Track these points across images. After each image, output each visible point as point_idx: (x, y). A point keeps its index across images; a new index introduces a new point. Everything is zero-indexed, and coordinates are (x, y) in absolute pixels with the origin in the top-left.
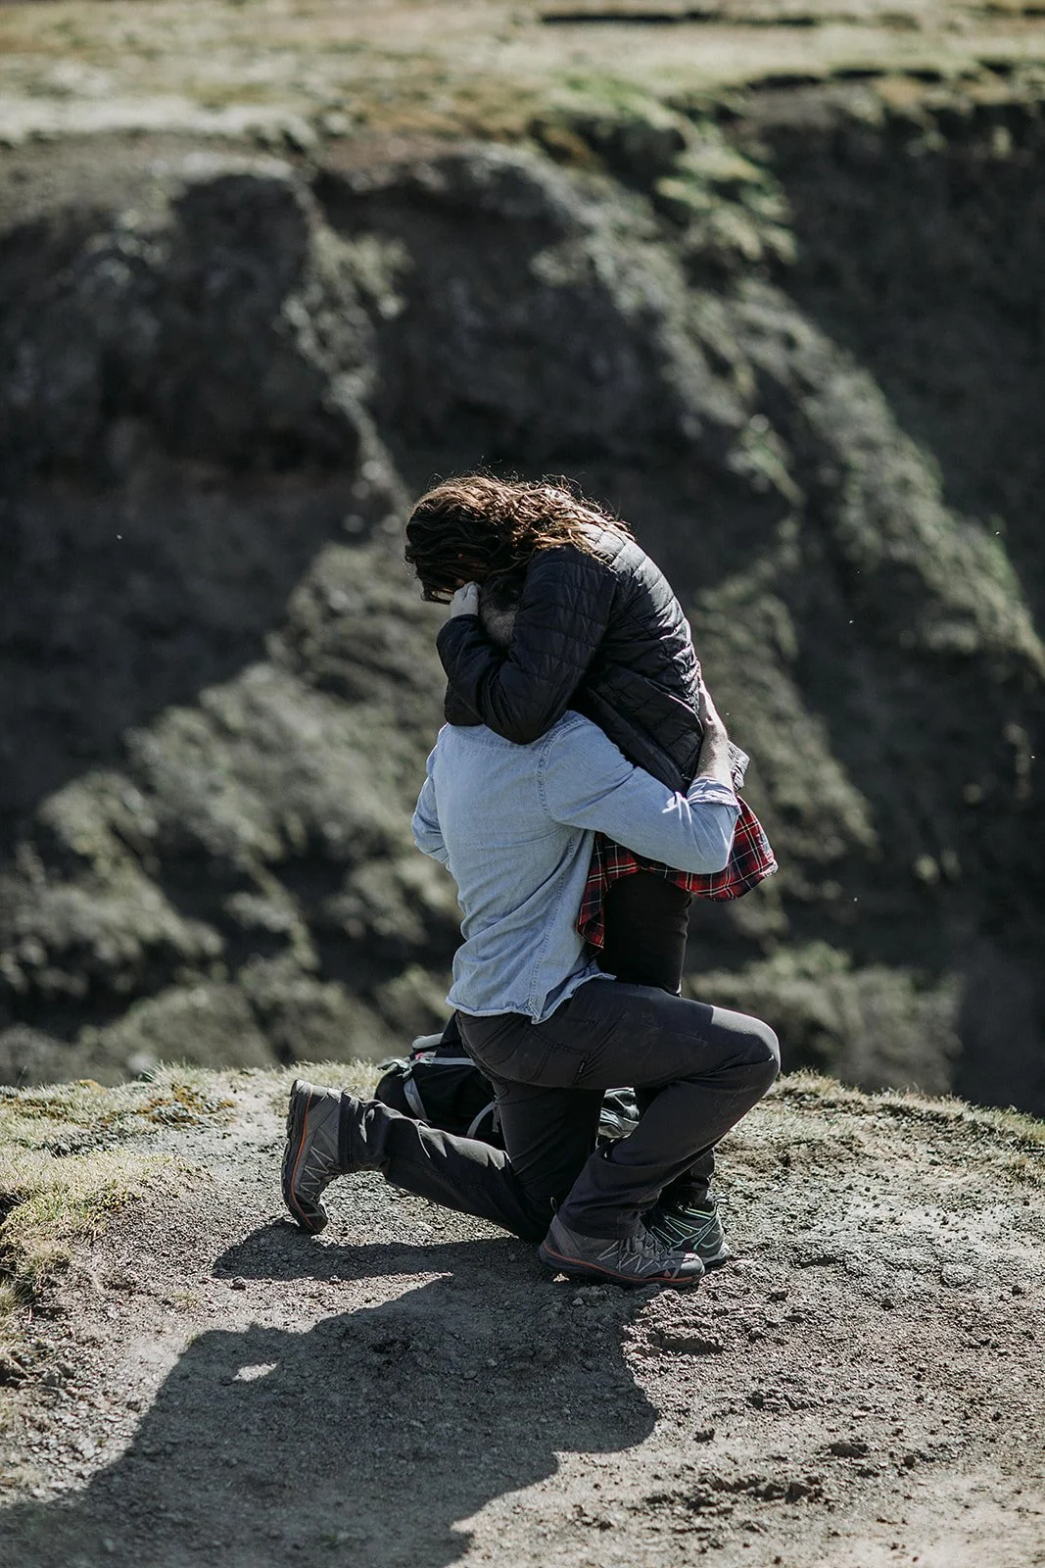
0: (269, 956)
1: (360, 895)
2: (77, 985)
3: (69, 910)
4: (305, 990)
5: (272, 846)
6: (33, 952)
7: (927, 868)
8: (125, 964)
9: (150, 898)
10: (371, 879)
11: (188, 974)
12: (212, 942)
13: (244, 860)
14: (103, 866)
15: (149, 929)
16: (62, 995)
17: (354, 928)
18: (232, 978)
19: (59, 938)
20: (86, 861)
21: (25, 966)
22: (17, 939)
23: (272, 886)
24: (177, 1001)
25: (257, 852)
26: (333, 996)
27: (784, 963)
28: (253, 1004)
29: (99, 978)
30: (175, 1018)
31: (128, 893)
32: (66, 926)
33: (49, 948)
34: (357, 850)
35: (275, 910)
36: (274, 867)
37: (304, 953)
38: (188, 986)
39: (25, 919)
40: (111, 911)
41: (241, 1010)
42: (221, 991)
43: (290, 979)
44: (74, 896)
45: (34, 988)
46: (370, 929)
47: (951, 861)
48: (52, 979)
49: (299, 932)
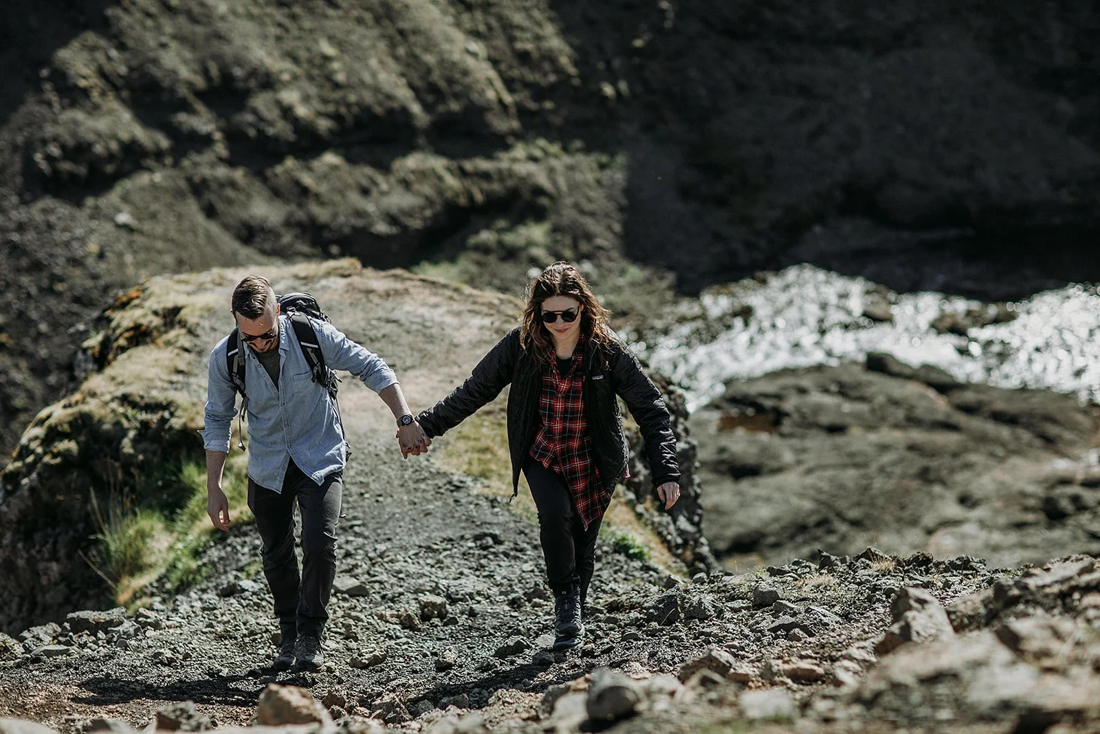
0: (199, 151)
1: (255, 111)
2: (82, 170)
3: (76, 122)
4: (222, 172)
5: (200, 82)
6: (54, 150)
7: (608, 90)
8: (111, 157)
9: (126, 116)
10: (261, 102)
11: (150, 162)
12: (164, 143)
13: (183, 91)
14: (95, 95)
15: (124, 136)
16: (72, 176)
17: (252, 132)
18: (176, 165)
19: (70, 142)
20: (85, 92)
21: (49, 158)
22: (44, 142)
23: (199, 107)
24: (144, 179)
25: (190, 85)
26: (239, 174)
27: (519, 151)
28: (189, 180)
29: (95, 165)
30: (142, 189)
31: (111, 112)
32: (74, 134)
33: (63, 147)
34: (252, 83)
35: (203, 122)
36: (200, 95)
37: (221, 149)
38: (150, 170)
39: (49, 130)
40: (101, 124)
41: (183, 184)
42: (170, 172)
43: (213, 165)
44: (79, 115)
45: (56, 172)
46: (261, 132)
47: (623, 86)
48: (66, 166)
49: (218, 136)
